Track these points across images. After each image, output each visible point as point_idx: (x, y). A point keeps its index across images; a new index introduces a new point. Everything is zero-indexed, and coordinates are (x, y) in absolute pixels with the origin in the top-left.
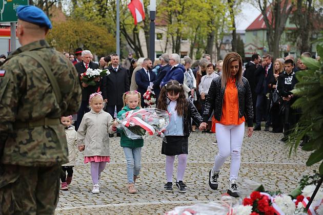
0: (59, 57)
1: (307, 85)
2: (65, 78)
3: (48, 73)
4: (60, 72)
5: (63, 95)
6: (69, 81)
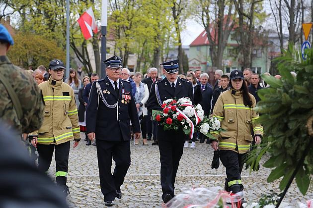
0: (21, 73)
2: (26, 94)
3: (8, 90)
4: (21, 88)
5: (25, 112)
6: (31, 97)
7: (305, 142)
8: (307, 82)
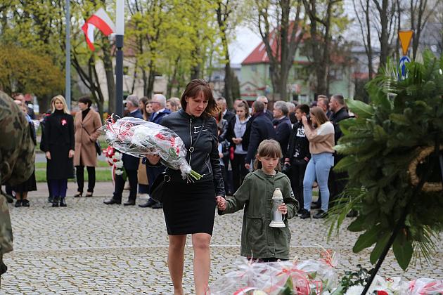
1: (354, 139)
5: (5, 153)
7: (406, 194)
8: (408, 109)
